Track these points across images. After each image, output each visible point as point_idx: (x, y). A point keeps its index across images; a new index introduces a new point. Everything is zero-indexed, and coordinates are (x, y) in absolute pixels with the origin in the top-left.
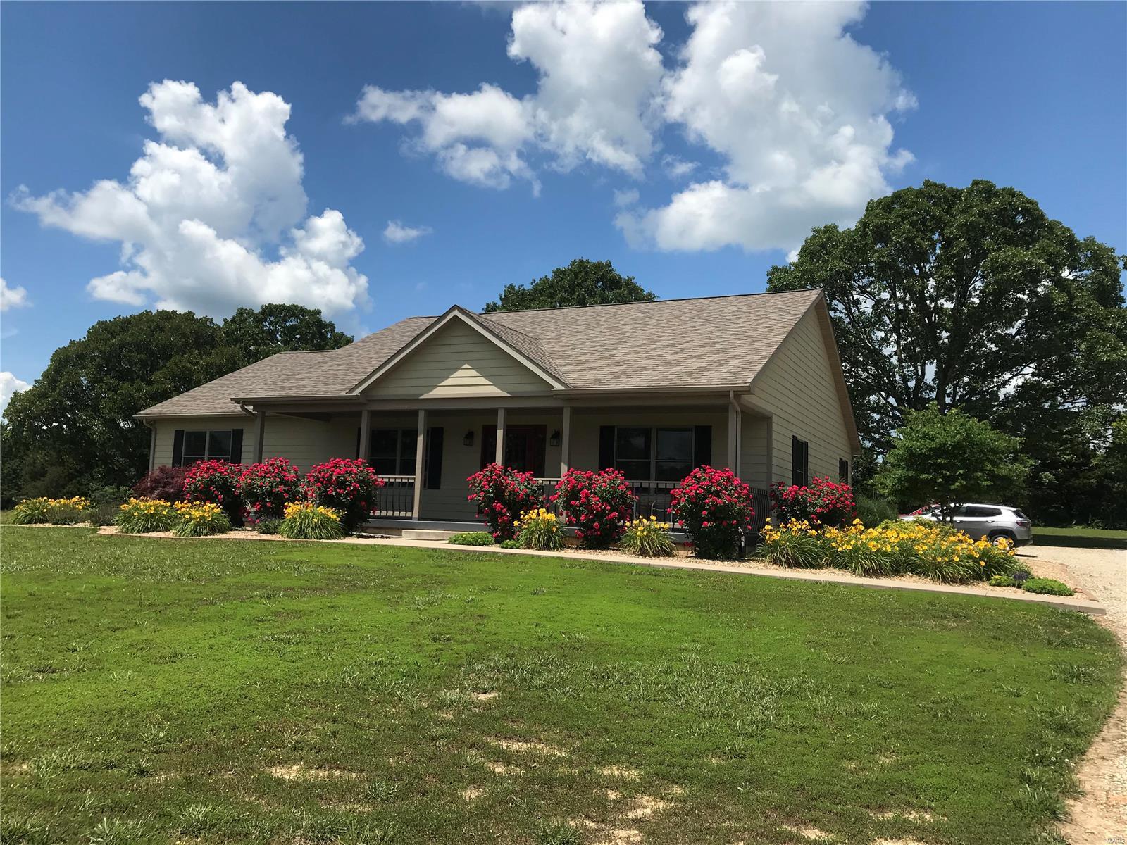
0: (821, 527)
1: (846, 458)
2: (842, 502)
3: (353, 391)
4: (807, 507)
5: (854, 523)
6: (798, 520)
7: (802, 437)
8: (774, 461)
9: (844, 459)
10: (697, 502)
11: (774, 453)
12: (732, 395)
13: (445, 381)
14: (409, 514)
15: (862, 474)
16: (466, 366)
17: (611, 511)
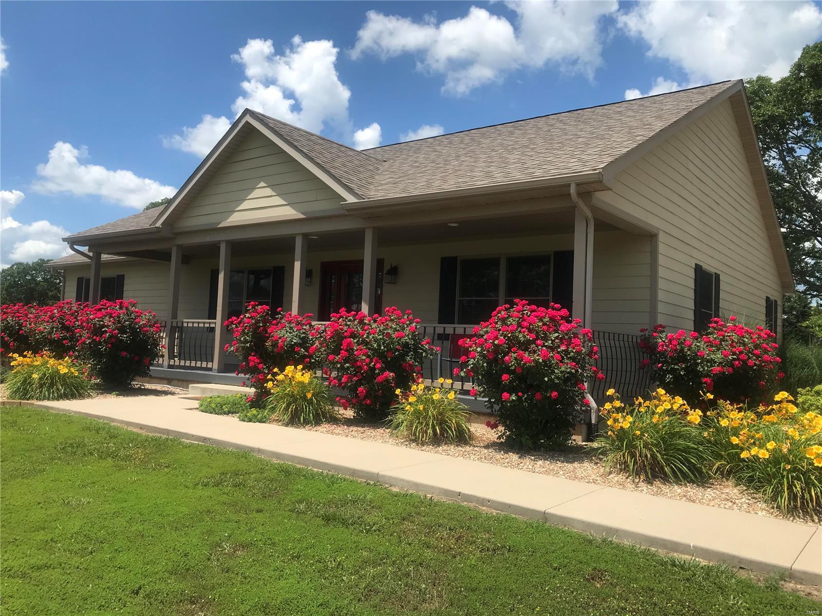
0: (713, 404)
1: (775, 296)
2: (758, 356)
3: (156, 223)
4: (697, 364)
5: (777, 398)
6: (667, 392)
7: (710, 266)
8: (661, 296)
9: (772, 298)
10: (495, 358)
11: (661, 284)
12: (573, 190)
13: (241, 205)
14: (210, 365)
15: (796, 317)
16: (262, 184)
17: (382, 370)
